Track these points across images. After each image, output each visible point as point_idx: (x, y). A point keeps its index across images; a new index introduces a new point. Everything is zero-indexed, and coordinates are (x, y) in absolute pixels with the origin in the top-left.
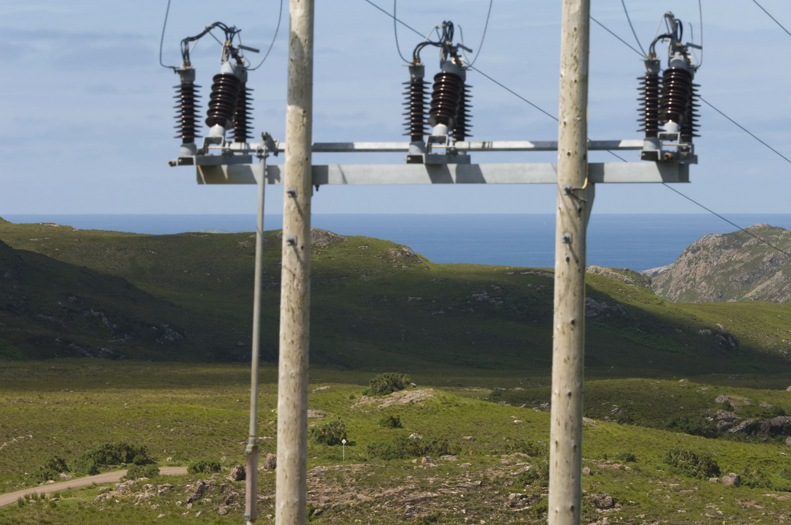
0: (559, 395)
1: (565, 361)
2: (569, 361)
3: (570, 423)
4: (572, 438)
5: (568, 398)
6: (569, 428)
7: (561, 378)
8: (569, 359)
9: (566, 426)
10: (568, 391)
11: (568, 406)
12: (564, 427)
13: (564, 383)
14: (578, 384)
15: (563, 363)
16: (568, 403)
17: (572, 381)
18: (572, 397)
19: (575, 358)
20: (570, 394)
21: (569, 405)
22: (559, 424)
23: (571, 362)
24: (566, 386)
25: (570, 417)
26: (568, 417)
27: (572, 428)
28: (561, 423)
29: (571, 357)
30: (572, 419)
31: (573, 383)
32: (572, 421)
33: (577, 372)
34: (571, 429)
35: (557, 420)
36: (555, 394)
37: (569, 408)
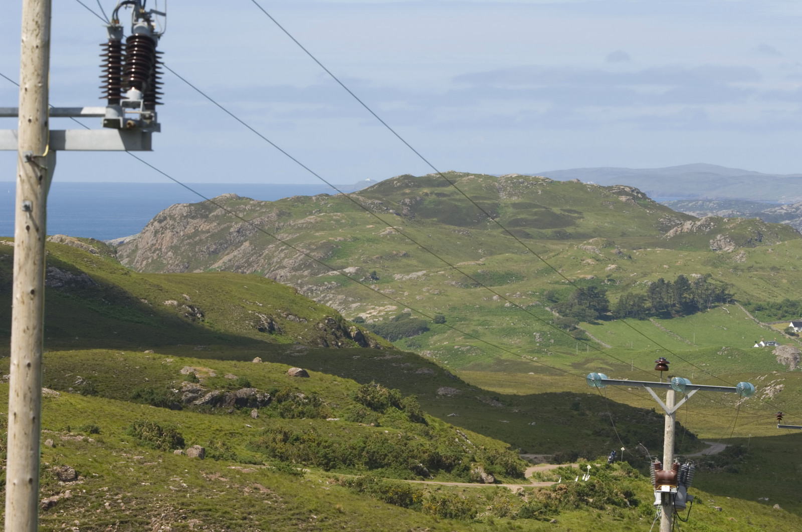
0: (18, 365)
1: (24, 331)
2: (28, 331)
3: (29, 395)
4: (31, 409)
5: (27, 369)
6: (28, 399)
7: (20, 349)
8: (28, 329)
9: (25, 398)
10: (28, 362)
11: (27, 377)
12: (22, 398)
13: (23, 354)
14: (38, 355)
15: (22, 334)
16: (27, 374)
17: (32, 351)
18: (32, 368)
19: (34, 328)
20: (29, 365)
21: (29, 375)
22: (18, 395)
23: (31, 332)
24: (25, 357)
25: (29, 388)
26: (27, 389)
27: (31, 399)
28: (19, 394)
29: (31, 327)
30: (31, 390)
31: (33, 353)
32: (31, 392)
33: (36, 342)
34: (29, 400)
35: (16, 391)
36: (14, 364)
37: (28, 379)
